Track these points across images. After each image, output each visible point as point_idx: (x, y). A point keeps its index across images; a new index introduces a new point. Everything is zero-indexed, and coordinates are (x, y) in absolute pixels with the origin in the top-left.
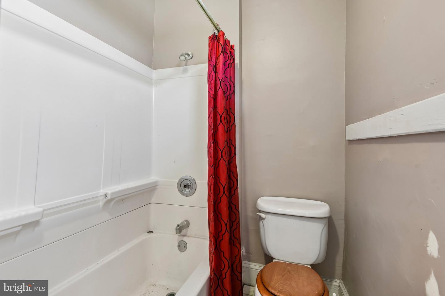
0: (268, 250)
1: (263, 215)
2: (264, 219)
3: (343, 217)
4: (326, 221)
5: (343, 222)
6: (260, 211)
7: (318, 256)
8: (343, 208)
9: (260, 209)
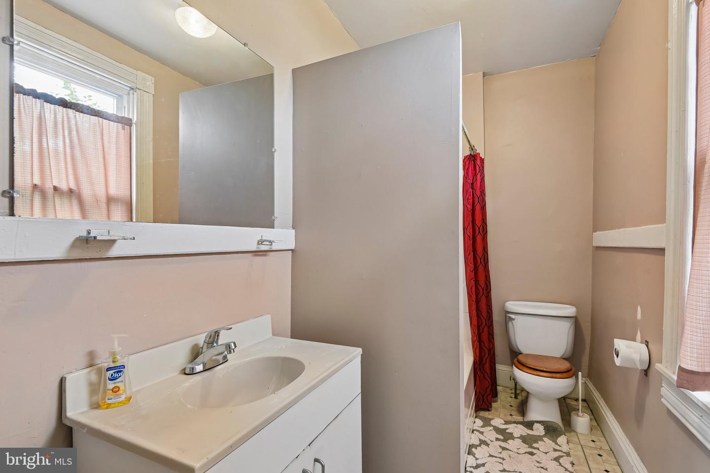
0: (517, 347)
1: (513, 316)
2: (514, 319)
3: (589, 319)
4: (572, 320)
5: (589, 324)
6: (509, 313)
7: (565, 351)
8: (590, 310)
9: (509, 310)
